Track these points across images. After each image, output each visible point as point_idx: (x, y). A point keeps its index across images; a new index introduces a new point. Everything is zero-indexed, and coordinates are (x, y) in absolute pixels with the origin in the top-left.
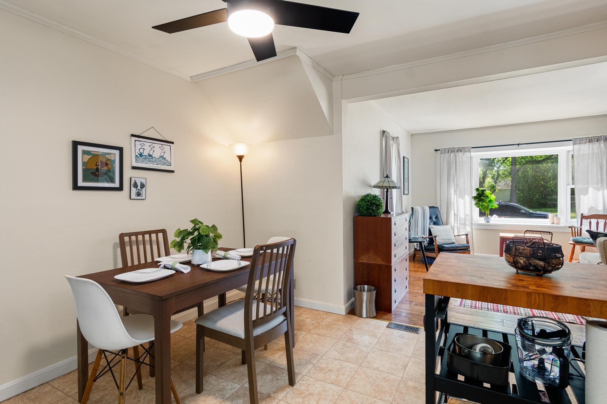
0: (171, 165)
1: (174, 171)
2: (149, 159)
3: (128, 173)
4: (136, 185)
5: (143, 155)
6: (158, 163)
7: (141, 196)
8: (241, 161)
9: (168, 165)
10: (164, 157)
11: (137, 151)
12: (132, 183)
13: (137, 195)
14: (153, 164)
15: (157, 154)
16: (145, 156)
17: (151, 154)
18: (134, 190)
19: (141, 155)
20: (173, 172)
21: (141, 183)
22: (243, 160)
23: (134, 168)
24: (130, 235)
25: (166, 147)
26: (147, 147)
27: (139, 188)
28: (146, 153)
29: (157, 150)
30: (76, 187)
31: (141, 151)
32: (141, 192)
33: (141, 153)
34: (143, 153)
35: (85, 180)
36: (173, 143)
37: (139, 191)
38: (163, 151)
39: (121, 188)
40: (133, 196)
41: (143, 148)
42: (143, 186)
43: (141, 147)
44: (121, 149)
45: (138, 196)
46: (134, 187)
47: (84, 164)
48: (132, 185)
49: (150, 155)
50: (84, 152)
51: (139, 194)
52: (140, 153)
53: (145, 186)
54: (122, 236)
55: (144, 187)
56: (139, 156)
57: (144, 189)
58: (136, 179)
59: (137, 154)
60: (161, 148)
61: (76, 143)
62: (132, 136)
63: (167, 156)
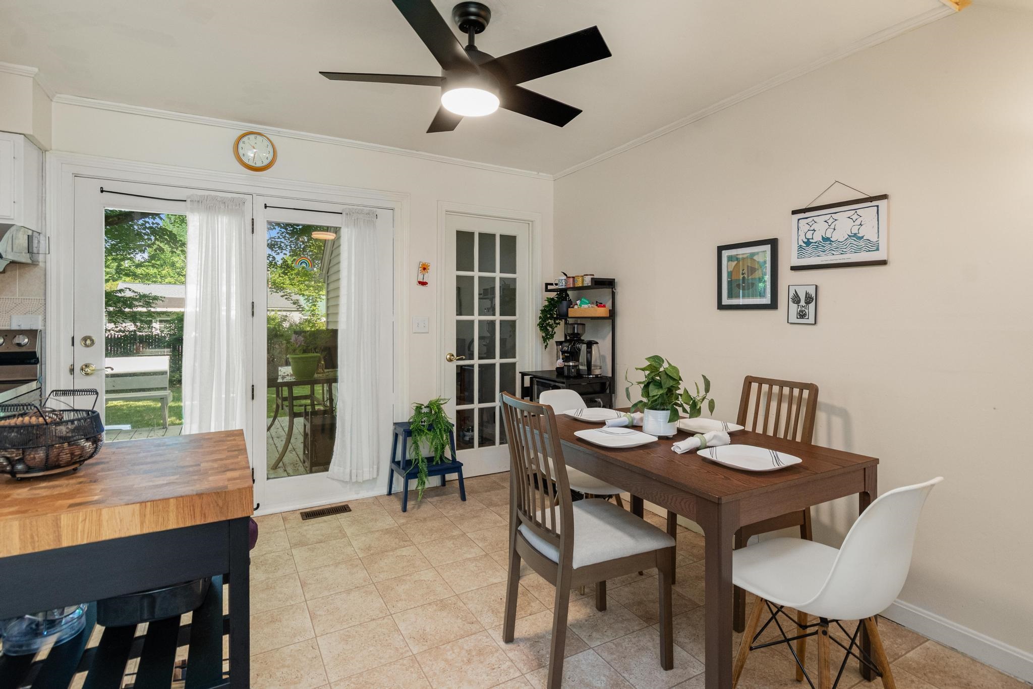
0: (878, 249)
1: (885, 261)
2: (824, 247)
3: (786, 278)
4: (796, 299)
5: (812, 243)
6: (845, 250)
7: (807, 317)
9: (869, 251)
10: (858, 235)
11: (802, 237)
12: (791, 295)
13: (798, 317)
14: (833, 254)
15: (840, 235)
16: (816, 243)
17: (828, 235)
18: (794, 308)
19: (808, 243)
20: (883, 263)
21: (807, 293)
23: (794, 268)
24: (761, 381)
25: (867, 213)
26: (820, 225)
27: (803, 303)
28: (817, 237)
29: (843, 225)
30: (721, 307)
31: (809, 235)
32: (807, 311)
33: (808, 239)
34: (812, 239)
35: (730, 296)
36: (884, 197)
37: (803, 309)
38: (858, 222)
39: (773, 305)
40: (793, 318)
41: (812, 229)
42: (809, 300)
43: (808, 228)
44: (773, 243)
45: (800, 318)
46: (794, 303)
47: (729, 274)
48: (790, 300)
49: (826, 239)
50: (730, 259)
51: (802, 315)
52: (806, 240)
53: (814, 300)
54: (749, 381)
55: (812, 301)
56: (805, 246)
57: (812, 305)
58: (796, 288)
59: (801, 243)
60: (855, 217)
61: (720, 249)
62: (794, 212)
63: (868, 232)
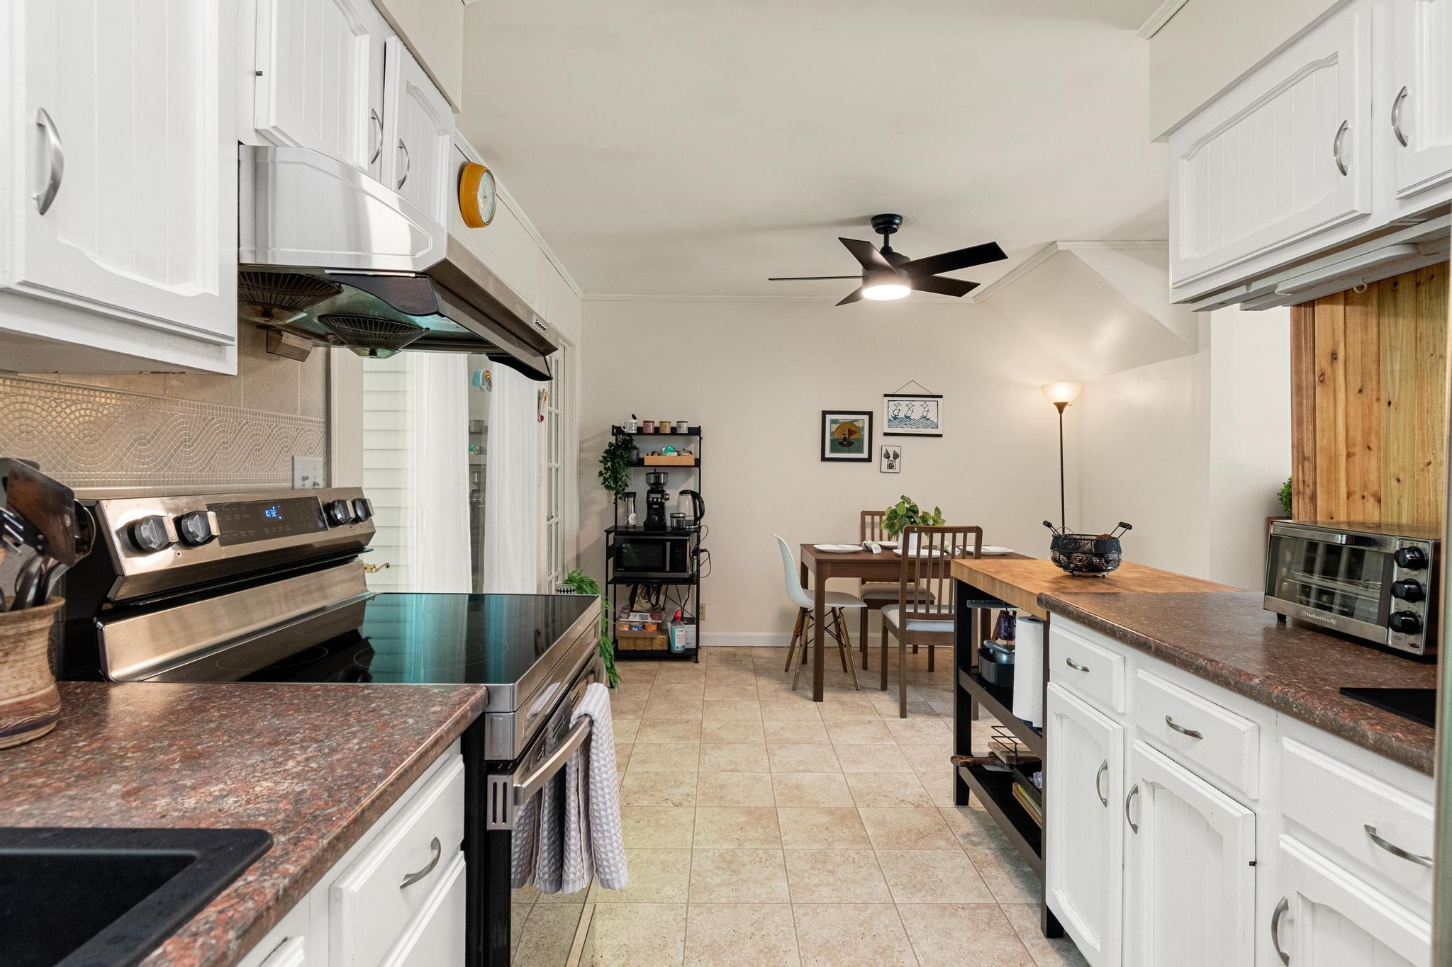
0: (937, 428)
1: (941, 434)
2: (906, 422)
3: (878, 440)
4: (887, 456)
5: (898, 418)
6: (918, 425)
7: (894, 468)
8: (1061, 411)
9: (933, 428)
10: (926, 417)
11: (891, 413)
12: (883, 452)
13: (889, 468)
14: (911, 427)
15: (916, 415)
16: (900, 418)
17: (908, 414)
18: (885, 461)
19: (895, 418)
20: (940, 436)
21: (895, 452)
22: (1066, 409)
23: (886, 434)
24: (873, 514)
25: (932, 404)
26: (903, 407)
27: (891, 458)
28: (901, 415)
29: (918, 409)
30: (824, 459)
31: (896, 413)
32: (895, 463)
33: (895, 415)
34: (898, 415)
35: (832, 450)
36: (941, 397)
37: (892, 462)
38: (927, 409)
39: (869, 460)
40: (885, 468)
41: (897, 408)
42: (896, 456)
43: (895, 407)
44: (870, 414)
46: (886, 458)
47: (832, 434)
48: (883, 456)
49: (907, 417)
50: (833, 422)
51: (891, 466)
52: (893, 416)
53: (900, 457)
54: (864, 514)
55: (898, 457)
56: (893, 419)
57: (898, 460)
58: (888, 447)
59: (890, 417)
60: (925, 406)
61: (824, 413)
62: (886, 395)
63: (932, 416)
